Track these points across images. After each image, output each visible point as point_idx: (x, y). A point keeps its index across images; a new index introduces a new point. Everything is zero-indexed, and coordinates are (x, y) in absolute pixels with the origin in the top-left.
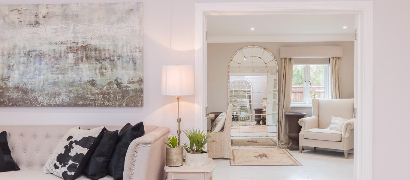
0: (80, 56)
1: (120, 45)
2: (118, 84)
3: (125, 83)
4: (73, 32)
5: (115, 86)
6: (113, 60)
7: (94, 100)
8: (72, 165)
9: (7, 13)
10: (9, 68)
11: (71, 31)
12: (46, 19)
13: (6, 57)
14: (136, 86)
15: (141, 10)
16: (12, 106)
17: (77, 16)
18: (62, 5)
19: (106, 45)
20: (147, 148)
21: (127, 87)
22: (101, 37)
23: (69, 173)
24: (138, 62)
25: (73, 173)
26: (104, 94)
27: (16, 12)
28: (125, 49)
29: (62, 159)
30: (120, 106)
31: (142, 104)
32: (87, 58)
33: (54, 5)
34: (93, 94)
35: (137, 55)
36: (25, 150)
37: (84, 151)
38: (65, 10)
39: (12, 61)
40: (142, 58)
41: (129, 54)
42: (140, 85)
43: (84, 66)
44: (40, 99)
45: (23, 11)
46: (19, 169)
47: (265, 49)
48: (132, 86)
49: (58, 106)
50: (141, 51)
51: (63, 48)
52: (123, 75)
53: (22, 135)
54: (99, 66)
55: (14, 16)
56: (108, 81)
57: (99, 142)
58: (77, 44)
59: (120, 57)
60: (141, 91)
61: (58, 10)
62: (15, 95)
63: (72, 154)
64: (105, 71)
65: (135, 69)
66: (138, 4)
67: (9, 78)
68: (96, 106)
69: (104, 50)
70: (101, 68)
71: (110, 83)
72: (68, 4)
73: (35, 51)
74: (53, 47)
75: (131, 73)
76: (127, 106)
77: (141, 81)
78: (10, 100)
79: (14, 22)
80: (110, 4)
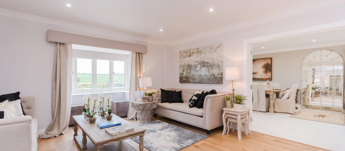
0: (202, 65)
1: (214, 60)
2: (214, 75)
3: (216, 75)
4: (200, 57)
5: (213, 76)
6: (212, 66)
7: (206, 81)
8: (192, 102)
9: (183, 53)
10: (184, 71)
11: (199, 57)
12: (193, 54)
13: (183, 67)
14: (220, 76)
15: (222, 46)
16: (184, 83)
17: (201, 52)
18: (197, 48)
19: (210, 61)
20: (210, 99)
21: (217, 76)
22: (208, 58)
23: (191, 105)
24: (221, 67)
25: (192, 105)
26: (209, 79)
27: (185, 53)
28: (216, 62)
29: (190, 100)
30: (214, 83)
31: (222, 83)
32: (204, 66)
33: (195, 49)
34: (206, 79)
35: (220, 64)
36: (185, 97)
37: (196, 98)
38: (198, 50)
39: (184, 69)
40: (222, 65)
41: (217, 64)
42: (221, 75)
43: (203, 69)
44: (191, 81)
45: (187, 52)
46: (183, 103)
47: (331, 50)
48: (219, 76)
49: (196, 83)
50: (222, 62)
51: (197, 63)
52: (215, 72)
53: (185, 92)
54: (207, 69)
55: (185, 54)
56: (211, 74)
57: (201, 96)
58: (201, 61)
59: (214, 65)
60: (222, 78)
61: (196, 51)
62: (185, 79)
63: (192, 99)
64: (209, 71)
65: (219, 69)
66: (221, 44)
67: (183, 74)
68: (206, 83)
69: (209, 63)
70: (208, 70)
71: (211, 75)
72: (198, 48)
73: (190, 65)
74: (194, 63)
75: (218, 71)
76: (217, 83)
77: (222, 74)
78: (184, 81)
79: (185, 56)
80: (211, 46)
